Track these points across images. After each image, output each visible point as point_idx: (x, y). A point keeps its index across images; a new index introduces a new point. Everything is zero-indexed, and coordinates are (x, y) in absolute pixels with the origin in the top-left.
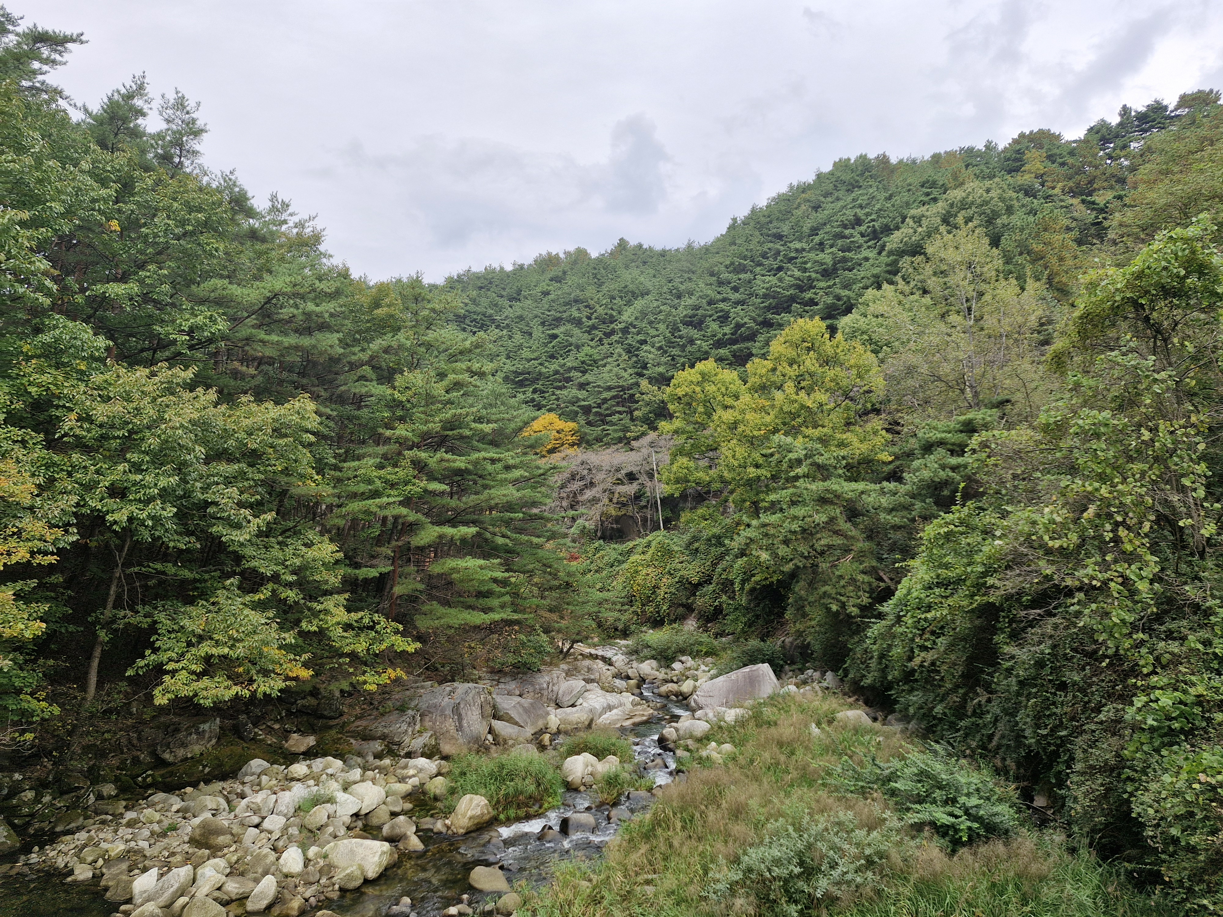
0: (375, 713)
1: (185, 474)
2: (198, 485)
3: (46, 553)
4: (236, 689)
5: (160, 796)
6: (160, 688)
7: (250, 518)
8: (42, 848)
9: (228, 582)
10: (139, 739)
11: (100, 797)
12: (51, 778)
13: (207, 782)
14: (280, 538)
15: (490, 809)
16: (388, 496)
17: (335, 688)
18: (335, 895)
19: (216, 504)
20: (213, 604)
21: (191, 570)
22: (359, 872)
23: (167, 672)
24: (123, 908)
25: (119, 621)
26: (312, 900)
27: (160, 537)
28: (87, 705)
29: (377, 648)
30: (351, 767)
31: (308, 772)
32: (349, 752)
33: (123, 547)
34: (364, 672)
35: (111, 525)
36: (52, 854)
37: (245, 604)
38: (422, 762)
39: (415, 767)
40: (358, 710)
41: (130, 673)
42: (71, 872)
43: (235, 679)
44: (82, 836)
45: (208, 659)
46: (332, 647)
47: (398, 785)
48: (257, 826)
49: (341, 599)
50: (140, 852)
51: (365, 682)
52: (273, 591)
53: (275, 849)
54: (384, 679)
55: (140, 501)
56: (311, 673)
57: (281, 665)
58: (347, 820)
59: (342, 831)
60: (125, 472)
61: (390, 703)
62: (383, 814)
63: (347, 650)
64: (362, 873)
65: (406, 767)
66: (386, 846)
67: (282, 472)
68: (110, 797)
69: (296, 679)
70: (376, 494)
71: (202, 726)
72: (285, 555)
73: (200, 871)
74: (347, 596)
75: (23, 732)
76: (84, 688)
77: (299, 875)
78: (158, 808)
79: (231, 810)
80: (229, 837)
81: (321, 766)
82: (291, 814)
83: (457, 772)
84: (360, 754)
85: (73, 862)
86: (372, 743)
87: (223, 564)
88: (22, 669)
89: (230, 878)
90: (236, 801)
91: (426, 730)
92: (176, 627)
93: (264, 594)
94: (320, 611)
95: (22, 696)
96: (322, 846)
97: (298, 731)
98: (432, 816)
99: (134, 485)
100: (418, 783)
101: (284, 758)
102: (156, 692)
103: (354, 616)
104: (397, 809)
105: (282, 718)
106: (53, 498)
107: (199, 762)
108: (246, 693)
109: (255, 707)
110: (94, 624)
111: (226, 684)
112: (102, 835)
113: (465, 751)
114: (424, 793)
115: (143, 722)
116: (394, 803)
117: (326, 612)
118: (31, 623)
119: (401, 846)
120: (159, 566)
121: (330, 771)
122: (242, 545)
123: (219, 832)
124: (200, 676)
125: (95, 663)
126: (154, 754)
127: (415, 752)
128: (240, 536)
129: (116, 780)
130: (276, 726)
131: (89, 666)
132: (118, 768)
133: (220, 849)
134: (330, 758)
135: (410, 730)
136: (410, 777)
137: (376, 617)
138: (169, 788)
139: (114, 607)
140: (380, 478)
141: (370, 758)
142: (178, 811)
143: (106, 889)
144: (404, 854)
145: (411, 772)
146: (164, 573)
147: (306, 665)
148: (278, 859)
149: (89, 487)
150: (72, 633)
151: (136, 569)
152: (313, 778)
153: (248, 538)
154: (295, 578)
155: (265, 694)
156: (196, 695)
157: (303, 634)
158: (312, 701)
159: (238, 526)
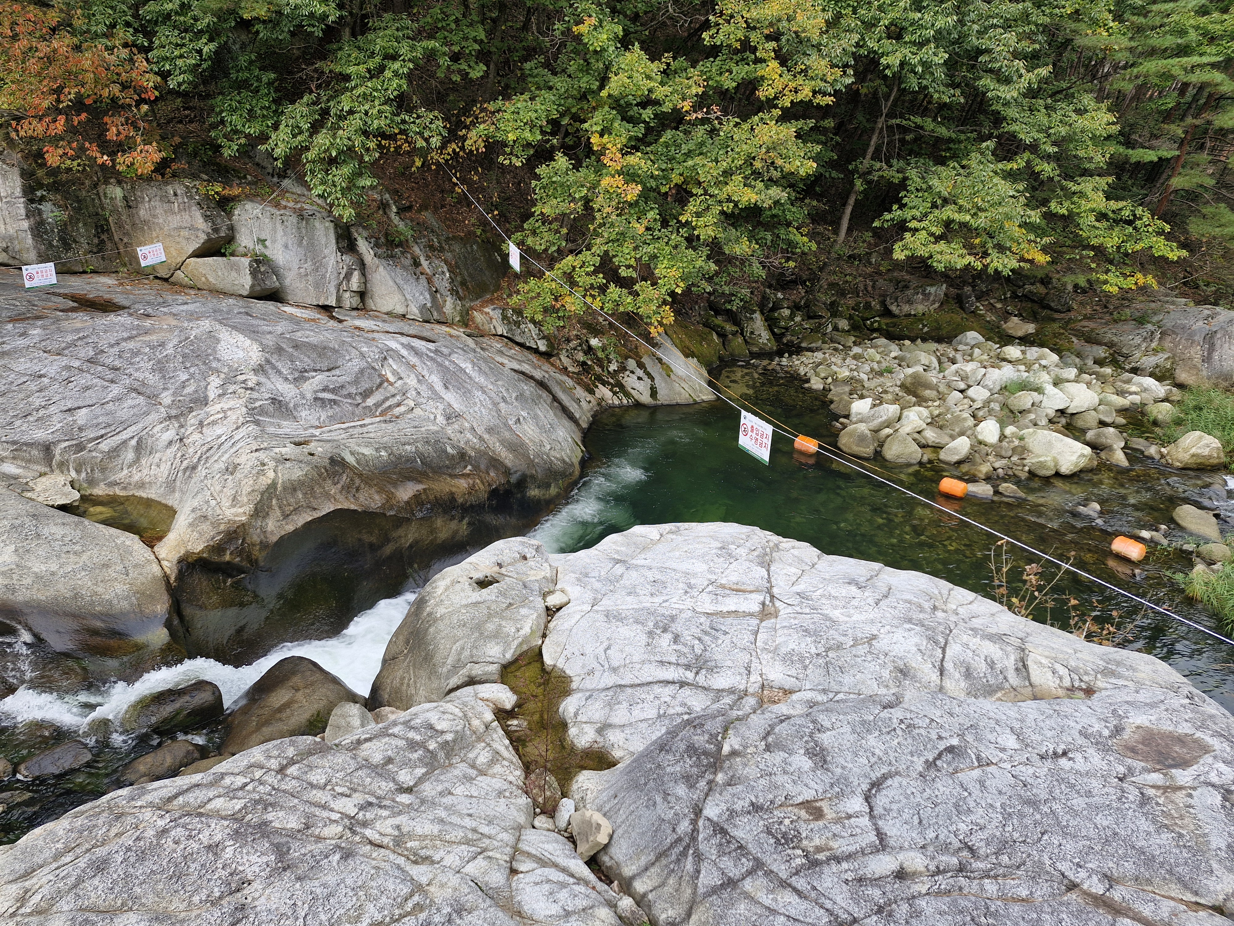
0: (1107, 317)
1: (964, 14)
2: (976, 27)
3: (825, 94)
4: (970, 259)
5: (882, 341)
6: (900, 244)
7: (1023, 71)
8: (790, 356)
9: (984, 145)
10: (873, 287)
11: (836, 328)
12: (802, 303)
13: (924, 340)
14: (1049, 101)
15: (1222, 455)
16: (1201, 55)
17: (1069, 280)
18: (1024, 476)
19: (988, 51)
20: (963, 167)
21: (948, 129)
22: (1053, 464)
23: (910, 230)
24: (841, 420)
25: (874, 173)
26: (1000, 471)
27: (926, 87)
28: (837, 247)
29: (1130, 247)
30: (1067, 365)
31: (1021, 357)
32: (1069, 350)
33: (889, 96)
34: (1107, 271)
35: (884, 70)
36: (797, 362)
37: (996, 173)
38: (1150, 382)
39: (1140, 385)
40: (1088, 310)
41: (876, 224)
42: (808, 381)
43: (970, 249)
44: (819, 355)
45: (948, 224)
46: (1077, 235)
47: (1115, 397)
48: (962, 391)
49: (1103, 182)
50: (861, 381)
51: (1106, 282)
52: (1028, 162)
53: (974, 416)
54: (1129, 284)
55: (914, 43)
56: (1048, 259)
57: (1019, 244)
58: (1052, 413)
59: (1044, 422)
60: (905, 9)
61: (1128, 311)
62: (1091, 419)
63: (1094, 242)
64: (1055, 466)
65: (1129, 381)
66: (1088, 450)
67: (1070, 16)
68: (843, 331)
69: (1031, 261)
70: (1183, 51)
71: (929, 288)
72: (1050, 122)
73: (906, 413)
74: (1110, 180)
75: (788, 259)
76: (836, 232)
77: (992, 446)
78: (880, 350)
79: (941, 371)
80: (935, 393)
81: (1036, 355)
82: (996, 390)
83: (1192, 404)
84: (1079, 355)
85: (811, 374)
86: (1095, 347)
87: (981, 125)
88: (792, 205)
89: (929, 427)
90: (947, 364)
91: (1163, 350)
92: (924, 186)
93: (1018, 163)
94: (1074, 193)
95: (790, 229)
96: (1020, 428)
97: (1020, 315)
98: (1147, 439)
99: (911, 25)
100: (1138, 402)
101: (1000, 337)
102: (896, 247)
103: (1114, 205)
104: (1108, 420)
105: (1006, 298)
106: (837, 37)
107: (921, 320)
108: (978, 265)
109: (982, 282)
110: (852, 172)
111: (961, 252)
112: (833, 359)
113: (1207, 385)
114: (1143, 414)
115: (879, 273)
116: (1104, 413)
117: (1082, 194)
118: (806, 162)
119: (1103, 455)
120: (918, 120)
121: (1043, 362)
122: (1007, 104)
123: (928, 386)
124: (938, 239)
125: (849, 210)
126: (883, 303)
127: (1142, 370)
128: (1008, 93)
129: (850, 318)
130: (999, 306)
131: (843, 213)
132: (853, 309)
133: (926, 400)
134: (1046, 350)
135: (1144, 345)
136: (1131, 393)
137: (1139, 211)
138: (891, 337)
139: (873, 159)
140: (1197, 28)
141: (1090, 362)
142: (895, 358)
143: (832, 402)
144: (1105, 465)
145: (1134, 388)
146: (922, 128)
147: (1045, 250)
148: (976, 425)
149: (869, 25)
150: (833, 178)
151: (898, 121)
152: (1025, 364)
153: (1015, 95)
154: (1056, 149)
155: (996, 270)
156: (931, 257)
157: (1049, 216)
158: (1040, 289)
159: (1007, 81)
